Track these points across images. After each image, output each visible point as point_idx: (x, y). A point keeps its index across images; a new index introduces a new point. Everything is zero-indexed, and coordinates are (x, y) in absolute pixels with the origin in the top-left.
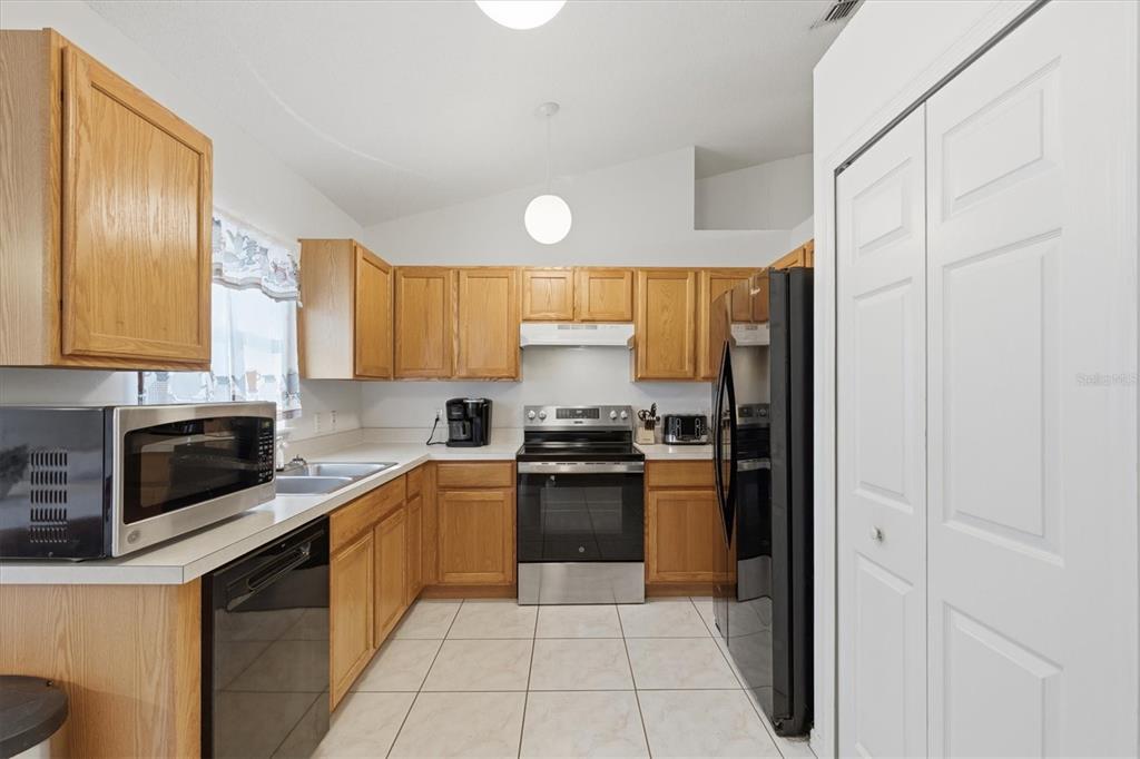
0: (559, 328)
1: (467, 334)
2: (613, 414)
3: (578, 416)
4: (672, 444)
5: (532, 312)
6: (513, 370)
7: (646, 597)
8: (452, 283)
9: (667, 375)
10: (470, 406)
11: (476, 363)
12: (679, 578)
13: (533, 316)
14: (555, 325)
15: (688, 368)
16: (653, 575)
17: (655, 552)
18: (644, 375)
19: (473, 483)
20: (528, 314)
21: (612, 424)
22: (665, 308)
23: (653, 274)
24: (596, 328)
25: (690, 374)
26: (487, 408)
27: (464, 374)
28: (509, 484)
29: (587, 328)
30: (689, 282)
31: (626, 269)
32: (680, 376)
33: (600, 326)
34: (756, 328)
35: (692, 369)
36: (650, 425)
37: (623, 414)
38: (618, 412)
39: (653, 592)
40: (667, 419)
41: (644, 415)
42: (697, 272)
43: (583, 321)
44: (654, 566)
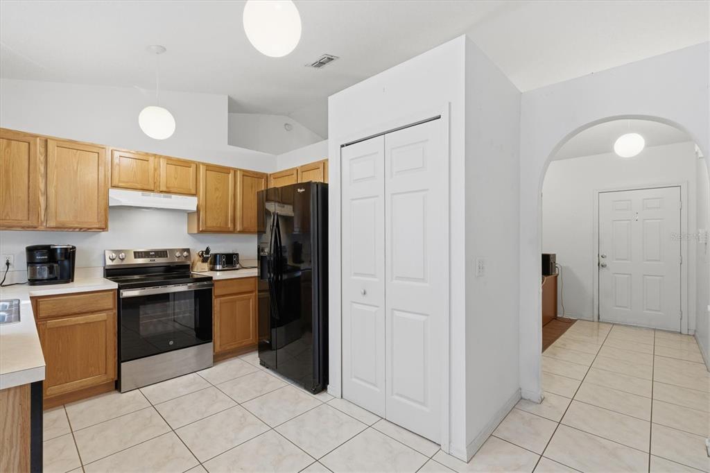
0: (143, 195)
1: (56, 192)
2: (178, 254)
3: (152, 256)
4: (220, 270)
5: (119, 181)
6: (103, 222)
7: (214, 362)
8: (39, 148)
9: (218, 229)
10: (59, 251)
11: (66, 217)
12: (233, 347)
13: (120, 184)
14: (140, 193)
15: (230, 225)
16: (218, 349)
17: (219, 334)
18: (204, 229)
19: (76, 310)
20: (116, 182)
21: (176, 260)
22: (217, 189)
23: (209, 168)
24: (170, 197)
25: (231, 229)
26: (74, 253)
27: (52, 224)
28: (111, 307)
29: (164, 197)
30: (231, 176)
31: (193, 162)
32: (227, 230)
33: (173, 196)
34: (284, 207)
35: (232, 226)
36: (205, 260)
37: (185, 254)
38: (181, 253)
39: (218, 358)
40: (215, 255)
41: (202, 254)
42: (235, 171)
43: (161, 192)
44: (218, 343)
